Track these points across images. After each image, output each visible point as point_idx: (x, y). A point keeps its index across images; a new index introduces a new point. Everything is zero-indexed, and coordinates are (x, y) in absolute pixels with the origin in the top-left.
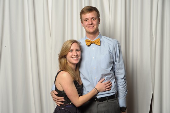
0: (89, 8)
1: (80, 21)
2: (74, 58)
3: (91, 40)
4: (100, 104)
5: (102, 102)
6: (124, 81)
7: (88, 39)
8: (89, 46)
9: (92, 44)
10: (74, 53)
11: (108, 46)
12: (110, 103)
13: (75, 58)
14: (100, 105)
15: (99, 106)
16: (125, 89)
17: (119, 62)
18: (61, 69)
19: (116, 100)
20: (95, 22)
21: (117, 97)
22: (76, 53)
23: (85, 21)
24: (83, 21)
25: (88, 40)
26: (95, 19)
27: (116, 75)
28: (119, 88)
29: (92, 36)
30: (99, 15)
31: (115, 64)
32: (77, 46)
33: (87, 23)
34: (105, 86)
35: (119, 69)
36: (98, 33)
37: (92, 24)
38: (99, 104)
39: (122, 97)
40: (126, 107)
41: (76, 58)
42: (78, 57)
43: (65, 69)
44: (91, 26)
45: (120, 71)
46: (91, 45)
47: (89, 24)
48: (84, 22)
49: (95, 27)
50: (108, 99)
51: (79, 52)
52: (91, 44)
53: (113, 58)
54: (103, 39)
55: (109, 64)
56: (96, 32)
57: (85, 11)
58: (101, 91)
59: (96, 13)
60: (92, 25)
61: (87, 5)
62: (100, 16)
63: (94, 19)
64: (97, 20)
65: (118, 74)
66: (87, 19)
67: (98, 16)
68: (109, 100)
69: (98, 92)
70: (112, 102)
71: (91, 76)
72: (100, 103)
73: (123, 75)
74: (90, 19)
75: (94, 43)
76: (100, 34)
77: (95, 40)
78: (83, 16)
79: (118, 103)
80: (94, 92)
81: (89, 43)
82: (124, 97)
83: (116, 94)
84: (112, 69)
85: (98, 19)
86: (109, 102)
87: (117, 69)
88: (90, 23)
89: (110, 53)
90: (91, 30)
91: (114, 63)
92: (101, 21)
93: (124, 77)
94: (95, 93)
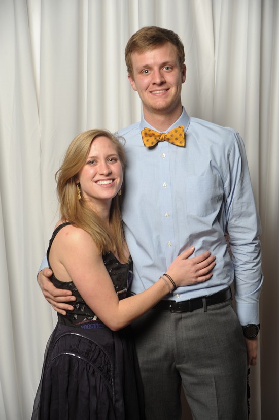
0: (154, 33)
1: (127, 74)
2: (101, 183)
3: (157, 131)
4: (185, 318)
5: (188, 314)
6: (255, 250)
7: (149, 127)
8: (151, 148)
9: (160, 144)
10: (102, 167)
11: (209, 150)
12: (213, 315)
13: (106, 182)
14: (182, 323)
15: (180, 323)
16: (257, 273)
17: (241, 194)
18: (66, 219)
19: (230, 307)
20: (170, 77)
21: (231, 299)
22: (108, 167)
23: (141, 72)
24: (135, 72)
25: (150, 130)
26: (171, 68)
27: (231, 234)
28: (239, 270)
29: (160, 118)
30: (184, 56)
31: (229, 200)
32: (109, 147)
33: (146, 80)
34: (194, 268)
35: (240, 215)
36: (178, 111)
37: (162, 83)
38: (180, 319)
39: (248, 297)
40: (259, 325)
41: (108, 182)
42: (113, 180)
43: (76, 218)
44: (159, 91)
45: (242, 222)
46: (157, 144)
47: (154, 84)
48: (138, 76)
49: (173, 91)
50: (208, 304)
51: (116, 164)
52: (159, 141)
53: (222, 184)
54: (195, 127)
55: (209, 202)
56: (173, 109)
57: (140, 43)
58: (184, 283)
59: (175, 48)
60: (164, 87)
61: (146, 24)
62: (186, 58)
63: (168, 69)
64: (176, 71)
65: (236, 230)
66: (147, 69)
67: (181, 58)
68: (210, 307)
69: (175, 288)
70: (218, 311)
71: (158, 237)
72: (184, 315)
73: (253, 234)
74: (156, 68)
75: (168, 140)
76: (186, 113)
77: (169, 130)
78: (137, 58)
79: (237, 315)
80: (164, 287)
81: (152, 140)
82: (254, 297)
83: (229, 288)
84: (218, 218)
85: (181, 68)
86: (211, 312)
87: (234, 216)
88: (158, 81)
89: (215, 172)
90: (160, 101)
91: (223, 199)
92: (187, 73)
93: (255, 239)
94: (167, 291)
